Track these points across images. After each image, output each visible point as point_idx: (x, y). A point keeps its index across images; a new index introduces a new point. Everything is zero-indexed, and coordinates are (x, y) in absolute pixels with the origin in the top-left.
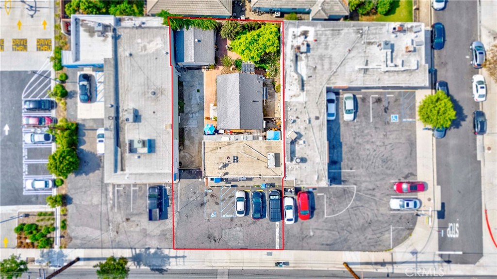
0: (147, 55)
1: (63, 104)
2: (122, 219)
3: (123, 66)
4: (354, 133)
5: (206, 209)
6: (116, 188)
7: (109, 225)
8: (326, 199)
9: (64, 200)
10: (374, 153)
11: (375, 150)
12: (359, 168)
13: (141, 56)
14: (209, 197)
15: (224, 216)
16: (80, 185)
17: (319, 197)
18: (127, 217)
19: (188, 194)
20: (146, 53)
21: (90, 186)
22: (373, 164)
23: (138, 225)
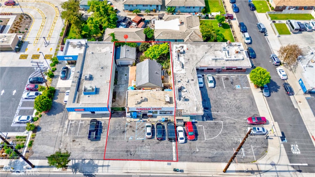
0: (101, 53)
1: (50, 80)
2: (70, 140)
3: (88, 57)
4: (216, 94)
5: (126, 135)
6: (70, 122)
7: (61, 144)
8: (205, 129)
9: (36, 129)
10: (230, 104)
11: (230, 102)
12: (222, 111)
13: (98, 53)
14: (128, 127)
15: (138, 139)
16: (48, 120)
17: (199, 128)
18: (74, 139)
19: (115, 126)
20: (101, 52)
21: (54, 121)
22: (231, 109)
23: (80, 144)
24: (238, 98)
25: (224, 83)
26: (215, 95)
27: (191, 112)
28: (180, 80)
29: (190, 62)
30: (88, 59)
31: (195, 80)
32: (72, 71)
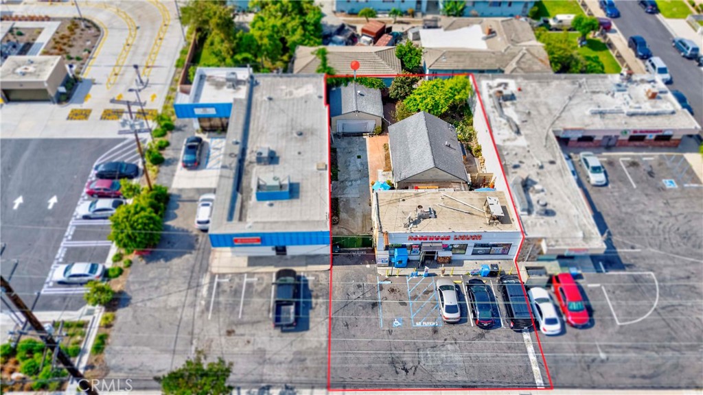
0: (293, 99)
1: (154, 170)
2: (219, 331)
3: (258, 109)
4: (615, 202)
5: (383, 314)
6: (217, 280)
7: (192, 344)
8: (608, 294)
9: (115, 302)
10: (661, 226)
11: (660, 223)
12: (646, 247)
13: (285, 100)
14: (386, 292)
15: (419, 324)
16: (151, 275)
18: (230, 329)
19: (348, 289)
20: (292, 97)
21: (170, 278)
22: (668, 241)
23: (249, 342)
24: (679, 212)
25: (630, 173)
26: (613, 203)
27: (568, 245)
28: (516, 163)
29: (535, 120)
30: (258, 114)
31: (558, 162)
32: (214, 149)
